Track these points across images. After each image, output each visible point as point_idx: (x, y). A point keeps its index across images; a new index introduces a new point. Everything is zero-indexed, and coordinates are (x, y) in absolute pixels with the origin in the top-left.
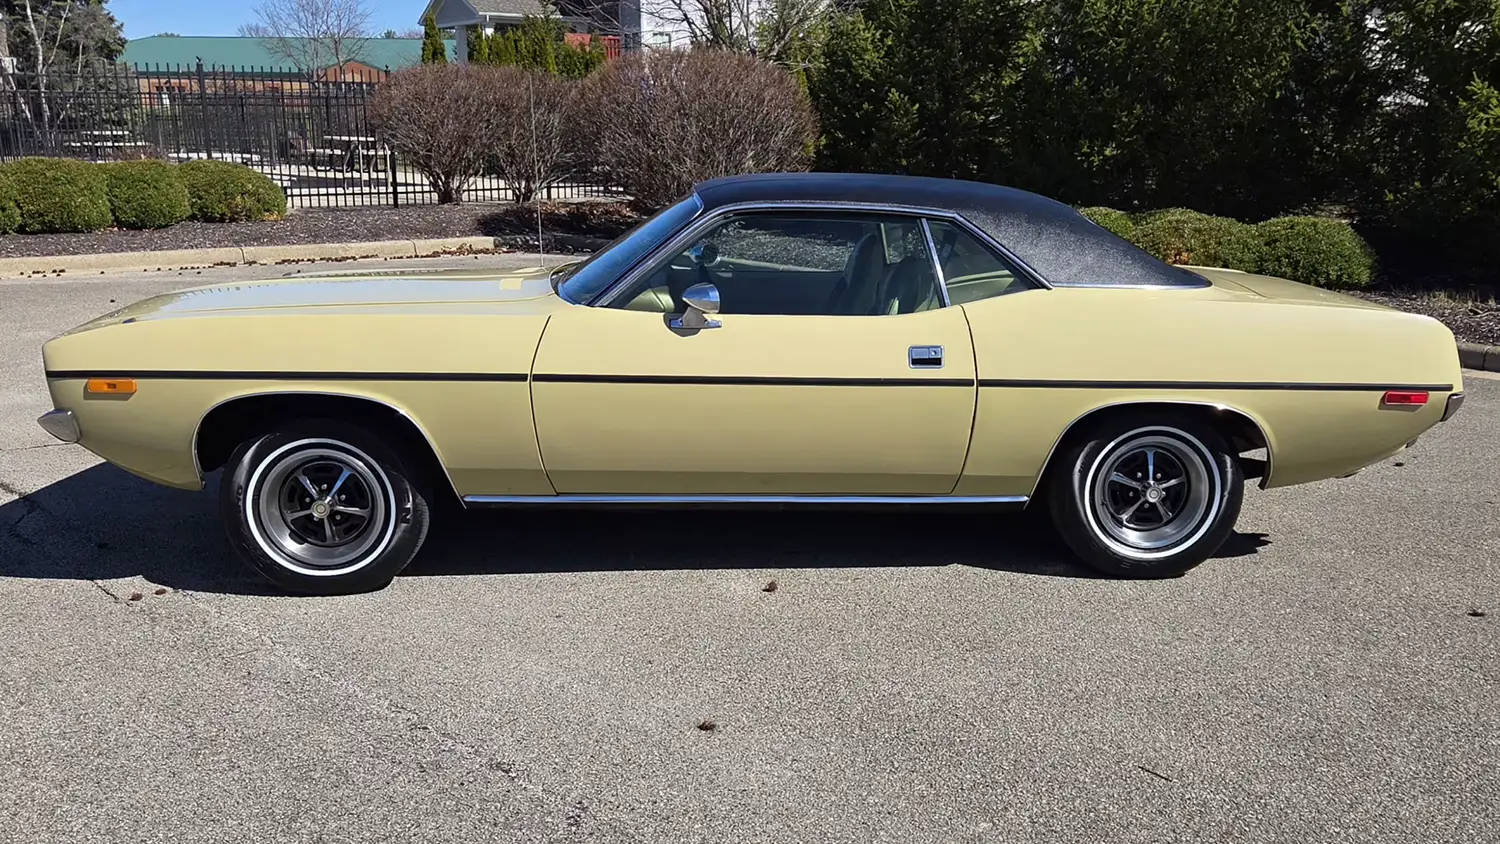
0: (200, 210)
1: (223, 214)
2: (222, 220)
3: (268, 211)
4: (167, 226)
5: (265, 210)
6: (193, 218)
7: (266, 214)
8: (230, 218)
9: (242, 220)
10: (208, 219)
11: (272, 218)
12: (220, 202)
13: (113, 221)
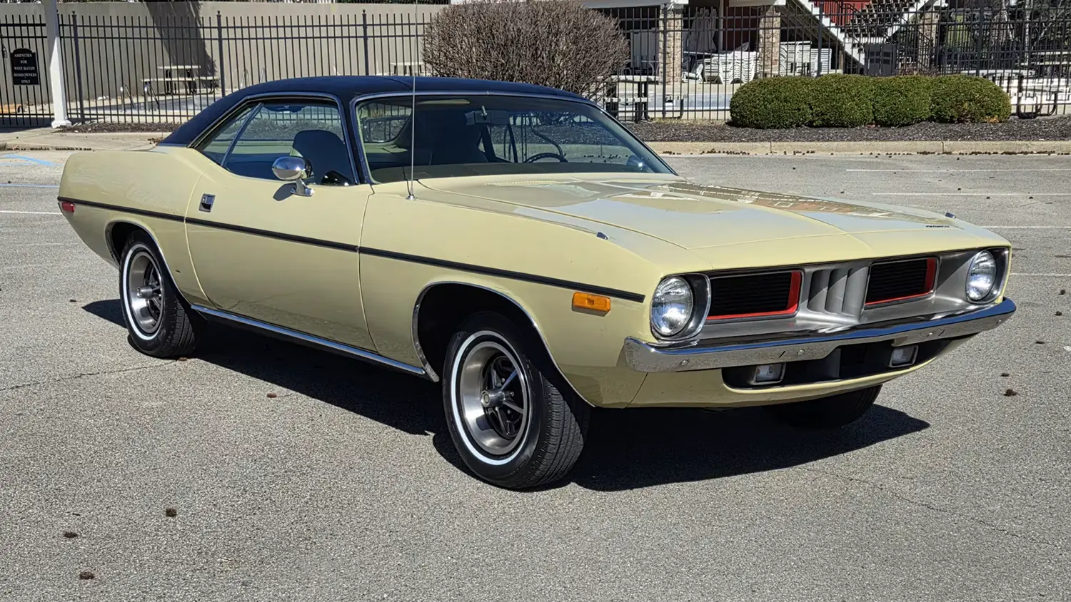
0: (936, 113)
1: (952, 117)
2: (952, 122)
3: (989, 114)
4: (908, 125)
5: (987, 114)
6: (931, 119)
7: (987, 117)
8: (958, 120)
9: (967, 122)
10: (942, 120)
11: (992, 120)
12: (952, 107)
13: (872, 120)
